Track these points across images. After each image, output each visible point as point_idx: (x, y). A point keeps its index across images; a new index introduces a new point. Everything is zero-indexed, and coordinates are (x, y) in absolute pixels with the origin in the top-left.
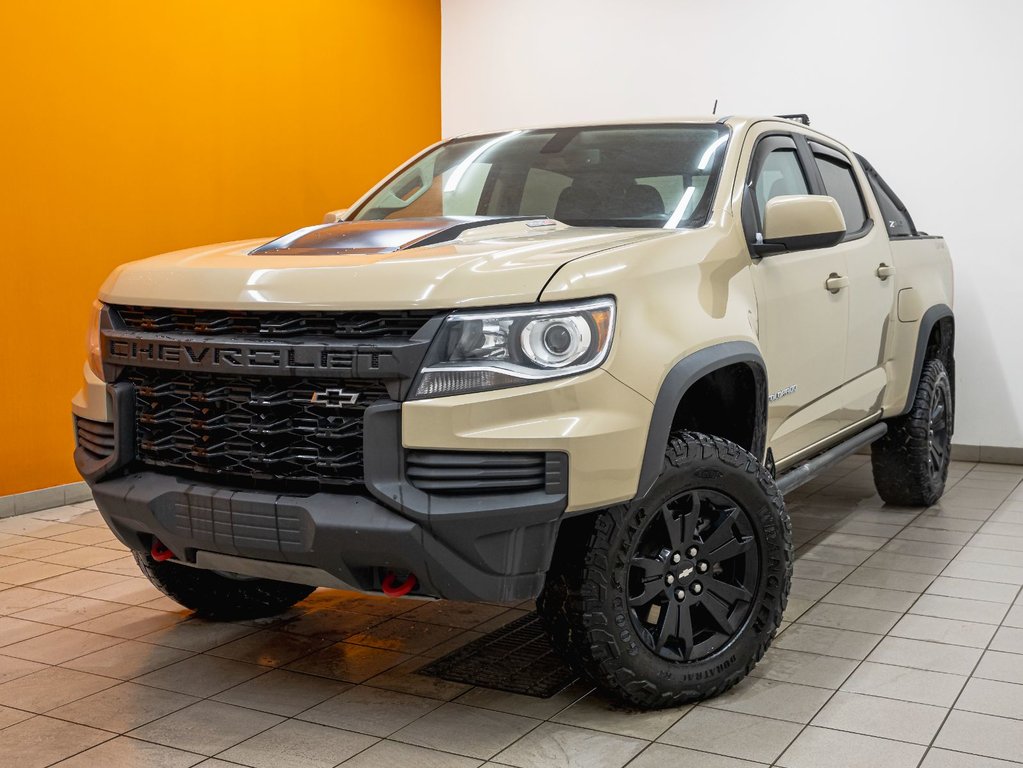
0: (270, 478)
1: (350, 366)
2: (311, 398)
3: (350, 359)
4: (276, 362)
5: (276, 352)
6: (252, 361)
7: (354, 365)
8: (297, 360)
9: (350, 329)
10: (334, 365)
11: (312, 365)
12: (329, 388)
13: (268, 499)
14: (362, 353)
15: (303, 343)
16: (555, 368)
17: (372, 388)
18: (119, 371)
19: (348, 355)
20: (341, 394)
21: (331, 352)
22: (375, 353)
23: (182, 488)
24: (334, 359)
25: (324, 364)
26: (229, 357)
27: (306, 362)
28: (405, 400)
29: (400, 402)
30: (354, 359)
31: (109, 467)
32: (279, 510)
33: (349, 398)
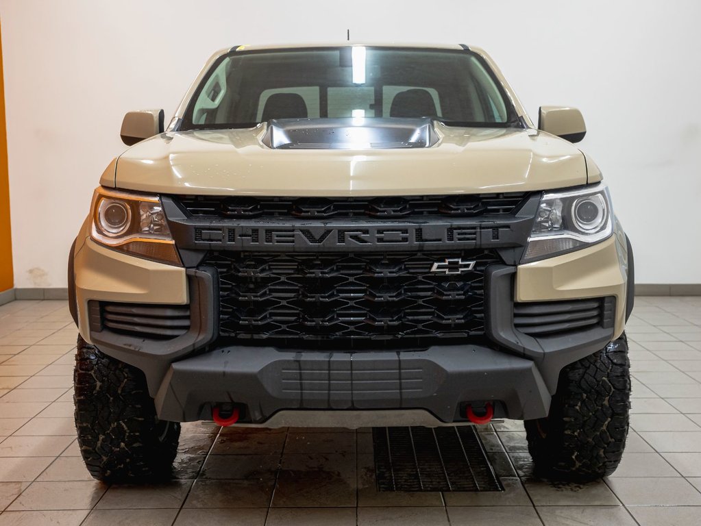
0: (390, 337)
1: (474, 239)
2: (431, 268)
3: (475, 234)
4: (405, 240)
5: (405, 231)
6: (380, 240)
7: (478, 238)
8: (425, 236)
9: (464, 208)
10: (459, 239)
11: (440, 240)
12: (448, 258)
13: (390, 356)
14: (484, 228)
15: (427, 223)
16: (589, 234)
17: (490, 256)
18: (200, 257)
19: (473, 231)
20: (460, 263)
21: (456, 229)
22: (496, 228)
23: (289, 356)
24: (459, 234)
25: (451, 238)
26: (356, 238)
27: (434, 238)
28: (520, 264)
29: (515, 265)
30: (478, 234)
31: (196, 346)
32: (402, 364)
33: (468, 266)
